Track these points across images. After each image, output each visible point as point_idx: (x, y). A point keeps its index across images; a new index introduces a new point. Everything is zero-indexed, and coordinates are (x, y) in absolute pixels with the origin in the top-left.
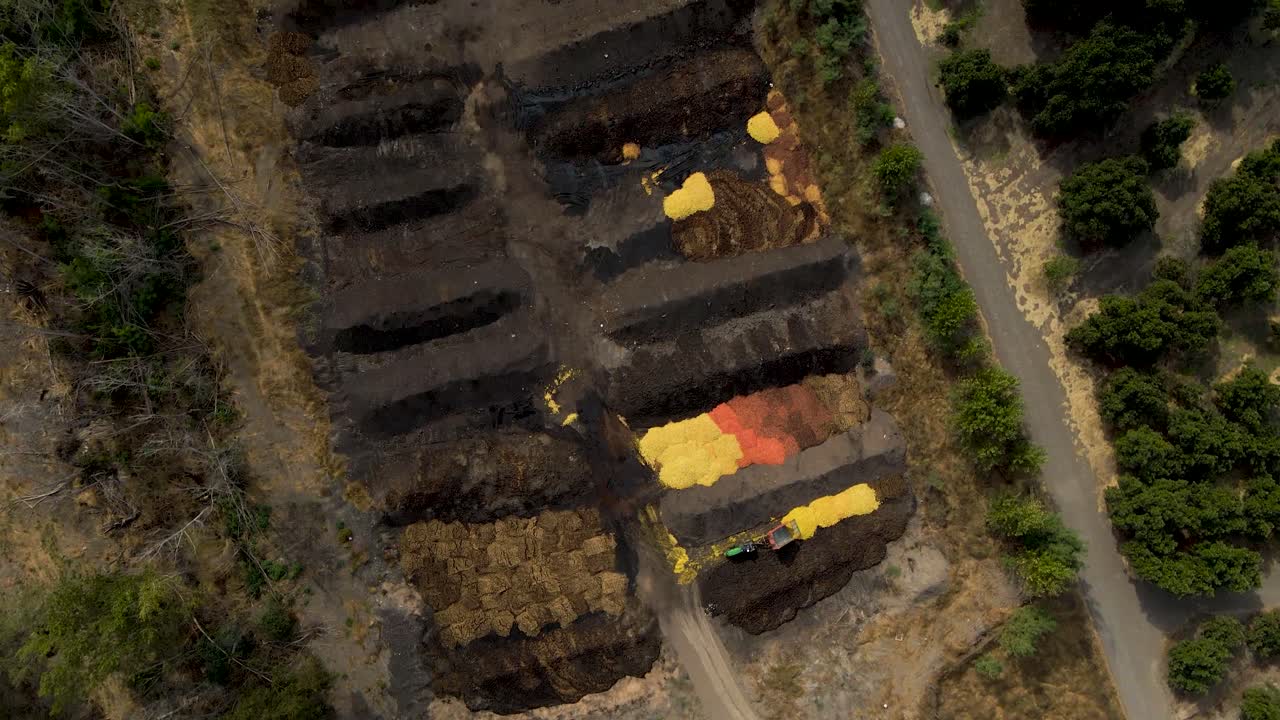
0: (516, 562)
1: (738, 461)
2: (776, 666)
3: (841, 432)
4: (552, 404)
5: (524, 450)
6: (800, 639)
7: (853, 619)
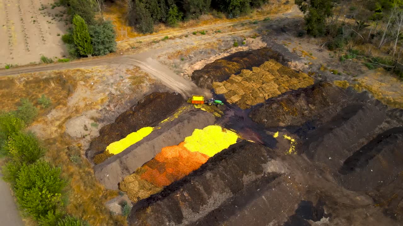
0: (264, 85)
1: (185, 143)
2: (142, 84)
3: (134, 172)
4: (289, 138)
5: (289, 118)
6: (134, 96)
7: (112, 106)
